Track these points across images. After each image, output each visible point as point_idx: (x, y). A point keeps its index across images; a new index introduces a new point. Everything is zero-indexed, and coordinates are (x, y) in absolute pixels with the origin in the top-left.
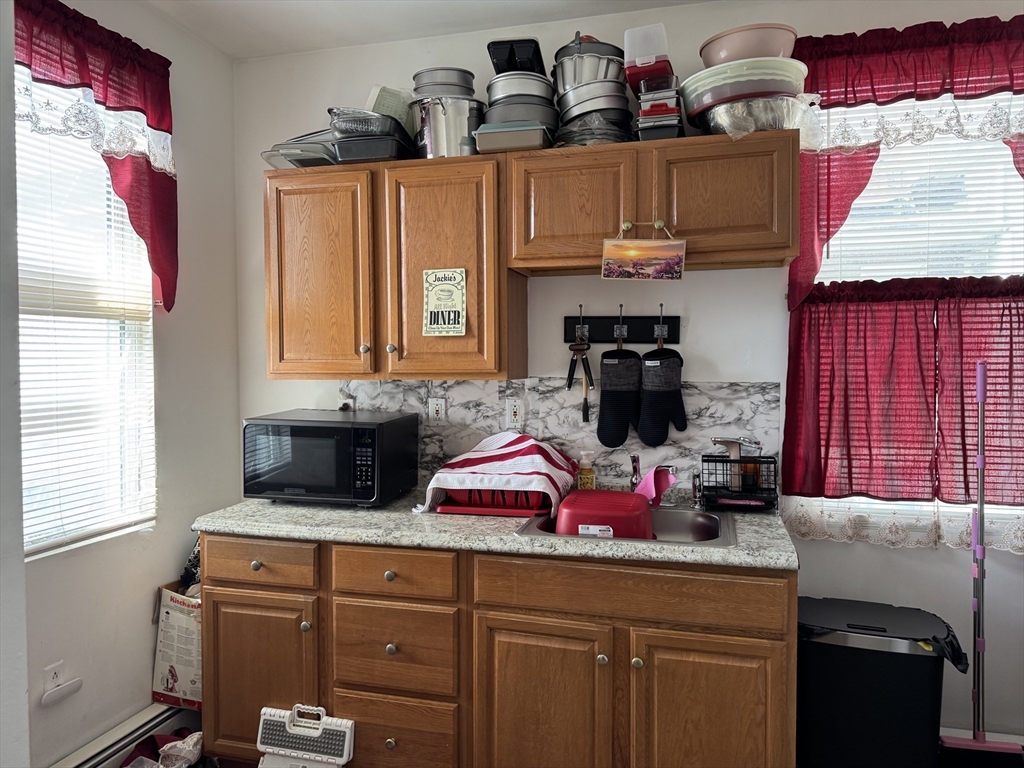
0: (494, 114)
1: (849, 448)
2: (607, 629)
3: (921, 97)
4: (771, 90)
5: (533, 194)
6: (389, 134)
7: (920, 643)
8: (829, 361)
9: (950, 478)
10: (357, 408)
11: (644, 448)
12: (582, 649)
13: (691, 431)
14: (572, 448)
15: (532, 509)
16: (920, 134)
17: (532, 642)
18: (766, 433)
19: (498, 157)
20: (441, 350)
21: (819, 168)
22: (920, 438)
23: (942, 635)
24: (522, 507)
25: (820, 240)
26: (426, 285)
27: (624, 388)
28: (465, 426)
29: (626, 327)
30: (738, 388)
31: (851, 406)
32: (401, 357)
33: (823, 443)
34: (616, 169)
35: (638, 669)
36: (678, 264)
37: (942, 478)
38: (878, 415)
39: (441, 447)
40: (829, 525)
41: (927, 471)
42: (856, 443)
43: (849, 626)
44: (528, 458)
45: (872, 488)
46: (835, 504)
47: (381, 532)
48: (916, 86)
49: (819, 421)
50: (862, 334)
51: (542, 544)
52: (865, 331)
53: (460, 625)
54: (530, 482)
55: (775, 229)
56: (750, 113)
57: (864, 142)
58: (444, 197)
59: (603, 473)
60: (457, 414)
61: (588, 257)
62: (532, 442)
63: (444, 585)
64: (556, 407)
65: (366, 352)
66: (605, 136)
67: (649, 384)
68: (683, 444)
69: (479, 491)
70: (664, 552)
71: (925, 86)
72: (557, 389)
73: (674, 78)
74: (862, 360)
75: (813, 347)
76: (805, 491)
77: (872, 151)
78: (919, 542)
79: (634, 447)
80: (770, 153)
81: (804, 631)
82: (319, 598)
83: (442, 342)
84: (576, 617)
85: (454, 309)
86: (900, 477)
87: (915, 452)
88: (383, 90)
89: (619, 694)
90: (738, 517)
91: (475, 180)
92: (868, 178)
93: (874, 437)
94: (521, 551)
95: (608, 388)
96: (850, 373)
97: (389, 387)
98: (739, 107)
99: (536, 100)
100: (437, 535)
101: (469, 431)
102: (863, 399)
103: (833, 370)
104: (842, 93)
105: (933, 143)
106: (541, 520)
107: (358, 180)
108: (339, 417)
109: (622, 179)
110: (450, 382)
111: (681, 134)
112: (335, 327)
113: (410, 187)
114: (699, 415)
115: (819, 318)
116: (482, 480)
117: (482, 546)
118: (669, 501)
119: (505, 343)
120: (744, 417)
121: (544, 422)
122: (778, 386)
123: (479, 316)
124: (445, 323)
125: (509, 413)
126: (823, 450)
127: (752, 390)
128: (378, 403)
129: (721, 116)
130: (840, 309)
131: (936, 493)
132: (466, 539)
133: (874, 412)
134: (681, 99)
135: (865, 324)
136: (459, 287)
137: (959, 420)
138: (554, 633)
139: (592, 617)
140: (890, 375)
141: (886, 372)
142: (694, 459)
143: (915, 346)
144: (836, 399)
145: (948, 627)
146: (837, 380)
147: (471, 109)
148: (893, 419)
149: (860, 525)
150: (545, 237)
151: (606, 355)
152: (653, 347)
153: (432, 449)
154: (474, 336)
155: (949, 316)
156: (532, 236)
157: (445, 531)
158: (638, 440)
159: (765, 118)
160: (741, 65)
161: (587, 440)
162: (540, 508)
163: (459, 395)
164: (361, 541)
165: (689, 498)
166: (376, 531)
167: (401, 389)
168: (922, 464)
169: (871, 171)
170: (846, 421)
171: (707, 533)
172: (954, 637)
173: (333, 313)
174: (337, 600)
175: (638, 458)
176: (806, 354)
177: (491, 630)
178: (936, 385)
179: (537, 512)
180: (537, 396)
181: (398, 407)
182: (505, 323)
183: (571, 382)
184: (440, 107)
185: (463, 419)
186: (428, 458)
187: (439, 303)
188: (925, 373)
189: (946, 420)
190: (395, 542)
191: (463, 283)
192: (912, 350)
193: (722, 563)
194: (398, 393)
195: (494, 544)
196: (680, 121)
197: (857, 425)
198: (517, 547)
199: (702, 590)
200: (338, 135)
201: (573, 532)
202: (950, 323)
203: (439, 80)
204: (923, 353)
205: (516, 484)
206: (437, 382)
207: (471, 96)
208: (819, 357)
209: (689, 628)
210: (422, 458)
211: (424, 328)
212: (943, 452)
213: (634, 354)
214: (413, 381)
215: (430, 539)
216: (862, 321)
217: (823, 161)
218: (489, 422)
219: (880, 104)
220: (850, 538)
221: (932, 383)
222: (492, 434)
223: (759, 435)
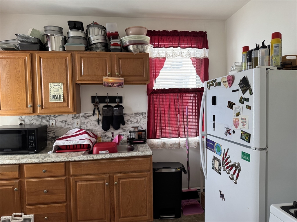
0: (70, 40)
1: (161, 127)
2: (108, 176)
3: (174, 47)
4: (143, 43)
5: (82, 63)
6: (37, 43)
7: (177, 169)
8: (157, 107)
9: (182, 132)
10: (25, 124)
11: (114, 130)
12: (101, 182)
13: (126, 125)
14: (95, 132)
15: (85, 149)
16: (174, 56)
17: (88, 183)
18: (143, 124)
19: (72, 52)
20: (56, 106)
21: (153, 62)
22: (176, 124)
23: (181, 166)
24: (82, 149)
25: (154, 79)
26: (50, 87)
27: (109, 115)
28: (62, 128)
29: (109, 99)
30: (137, 114)
31: (161, 117)
32: (42, 108)
33: (156, 126)
34: (105, 59)
35: (116, 185)
36: (122, 84)
37: (180, 132)
38: (167, 119)
39: (54, 134)
40: (158, 145)
41: (177, 131)
42: (163, 126)
43: (163, 167)
44: (83, 135)
45: (166, 136)
46: (159, 140)
47: (40, 159)
48: (173, 44)
49: (155, 121)
50: (163, 101)
51: (90, 157)
52: (164, 100)
53: (67, 182)
54: (85, 142)
55: (144, 76)
56: (138, 48)
57: (162, 57)
58: (55, 62)
59: (103, 138)
60: (59, 124)
61: (99, 81)
62: (84, 131)
63: (62, 171)
64: (90, 121)
65: (31, 107)
66: (102, 49)
67: (116, 114)
68: (124, 129)
69: (69, 145)
70: (122, 155)
71: (175, 45)
72: (90, 116)
73: (119, 37)
74: (163, 107)
75: (153, 104)
76: (152, 138)
77: (164, 59)
78: (176, 147)
79: (112, 130)
80: (143, 58)
81: (154, 170)
82: (20, 181)
83: (56, 104)
84: (99, 175)
85: (59, 94)
86: (172, 133)
87: (174, 127)
88: (33, 29)
89: (111, 192)
90: (138, 145)
91: (65, 58)
92: (164, 65)
93: (166, 124)
94: (84, 159)
95: (105, 115)
96: (161, 110)
97: (36, 117)
98: (135, 46)
99: (82, 38)
100: (59, 158)
101: (63, 129)
102: (164, 116)
103: (157, 109)
104: (157, 44)
105: (176, 58)
106: (88, 151)
107: (26, 56)
108: (19, 127)
109: (107, 61)
110: (57, 115)
111: (121, 51)
112: (19, 100)
113: (44, 59)
114: (128, 121)
115: (154, 97)
116: (70, 142)
117: (73, 160)
118: (121, 143)
119: (75, 104)
120: (138, 121)
121: (86, 125)
122: (145, 113)
123: (67, 96)
124: (56, 98)
125: (75, 123)
126: (156, 128)
127: (140, 114)
128: (32, 122)
129: (131, 48)
130: (158, 95)
131: (179, 136)
132: (67, 158)
133: (166, 118)
134: (121, 42)
135: (164, 98)
136: (61, 88)
137: (183, 119)
138: (94, 180)
139: (104, 174)
140: (169, 110)
141: (168, 109)
142: (127, 132)
143: (174, 103)
144: (158, 116)
145: (183, 165)
146: (158, 111)
147: (62, 38)
148: (170, 120)
149: (164, 144)
150: (86, 75)
151: (104, 107)
152: (116, 104)
153: (51, 135)
154: (66, 102)
155: (180, 97)
156: (83, 74)
157: (61, 157)
158: (113, 128)
159: (141, 49)
160: (135, 36)
161: (99, 129)
162: (87, 148)
163: (59, 119)
164: (34, 162)
165: (126, 142)
166: (39, 159)
167: (40, 118)
168: (176, 130)
169: (164, 63)
170: (160, 121)
171: (131, 150)
172: (184, 167)
173: (19, 95)
174: (26, 181)
175: (113, 133)
176: (151, 106)
177: (76, 182)
178: (178, 112)
179: (87, 149)
180: (84, 118)
181: (39, 123)
182: (75, 98)
183: (94, 114)
184: (53, 37)
185: (61, 126)
186: (50, 138)
187: (55, 92)
188: (176, 109)
189: (181, 119)
190: (46, 162)
191: (62, 87)
192: (173, 104)
193: (136, 156)
194: (39, 119)
195: (76, 159)
196: (121, 48)
197: (163, 122)
198: (83, 159)
199: (131, 163)
200: (19, 42)
201: (98, 153)
202: (181, 98)
203: (52, 29)
204: (176, 105)
205: (80, 143)
206: (52, 115)
207: (62, 34)
208: (154, 106)
209: (128, 172)
210: (48, 138)
211: (50, 100)
212: (180, 127)
213: (111, 106)
214: (44, 115)
215: (57, 159)
216: (163, 98)
217: (154, 60)
218: (69, 126)
219: (166, 48)
220: (162, 148)
221: (177, 112)
222: (70, 129)
223: (142, 125)
